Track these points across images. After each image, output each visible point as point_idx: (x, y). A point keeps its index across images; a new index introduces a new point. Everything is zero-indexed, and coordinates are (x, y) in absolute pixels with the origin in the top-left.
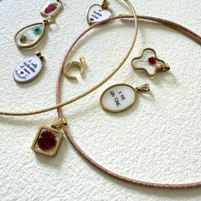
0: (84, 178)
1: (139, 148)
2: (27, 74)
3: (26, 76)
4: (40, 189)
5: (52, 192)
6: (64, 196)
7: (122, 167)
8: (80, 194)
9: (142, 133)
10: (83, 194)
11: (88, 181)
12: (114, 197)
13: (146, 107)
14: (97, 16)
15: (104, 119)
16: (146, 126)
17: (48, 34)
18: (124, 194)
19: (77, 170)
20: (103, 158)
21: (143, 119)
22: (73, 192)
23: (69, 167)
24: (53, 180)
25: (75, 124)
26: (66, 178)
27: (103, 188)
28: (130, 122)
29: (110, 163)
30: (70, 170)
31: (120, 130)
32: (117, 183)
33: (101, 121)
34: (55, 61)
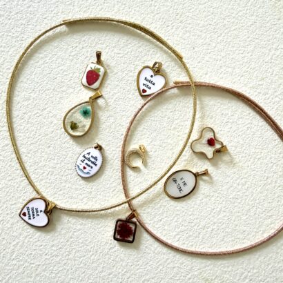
2: (90, 168)
3: (89, 171)
13: (206, 190)
15: (169, 205)
16: (205, 207)
18: (190, 261)
20: (172, 238)
21: (203, 201)
22: (152, 264)
23: (146, 247)
24: (135, 258)
25: (145, 212)
26: (145, 256)
27: (174, 259)
28: (192, 206)
29: (178, 241)
30: (147, 250)
31: (184, 213)
33: (167, 207)
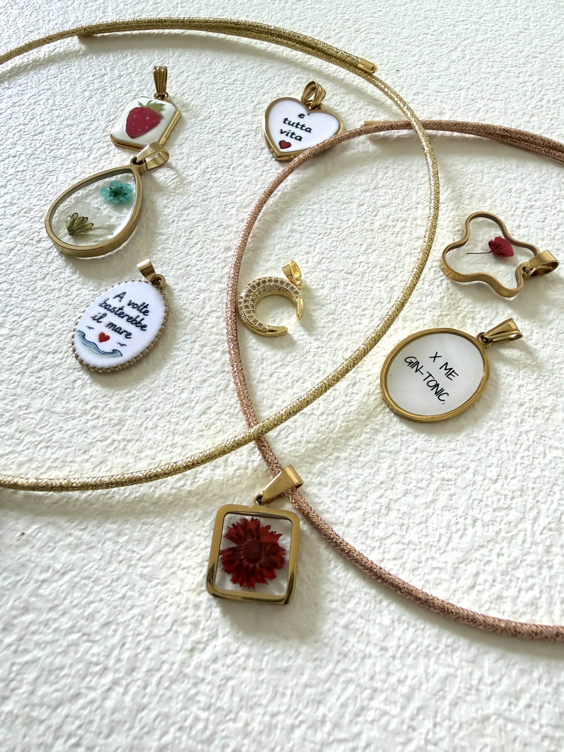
0: (406, 654)
1: (543, 521)
3: (118, 347)
4: (270, 728)
5: (314, 726)
6: (358, 735)
7: (512, 592)
8: (408, 714)
9: (537, 472)
10: (419, 709)
11: (422, 661)
12: (518, 698)
13: (523, 390)
14: (298, 132)
15: (411, 449)
16: (540, 449)
17: (153, 203)
18: (544, 681)
19: (377, 634)
20: (444, 576)
21: (526, 427)
22: (385, 713)
23: (346, 627)
24: (306, 686)
25: (323, 480)
26: (345, 670)
27: (476, 675)
28: (493, 445)
29: (473, 587)
30: (353, 640)
31: (469, 475)
32: (514, 650)
33: (402, 456)
34: (203, 286)
